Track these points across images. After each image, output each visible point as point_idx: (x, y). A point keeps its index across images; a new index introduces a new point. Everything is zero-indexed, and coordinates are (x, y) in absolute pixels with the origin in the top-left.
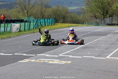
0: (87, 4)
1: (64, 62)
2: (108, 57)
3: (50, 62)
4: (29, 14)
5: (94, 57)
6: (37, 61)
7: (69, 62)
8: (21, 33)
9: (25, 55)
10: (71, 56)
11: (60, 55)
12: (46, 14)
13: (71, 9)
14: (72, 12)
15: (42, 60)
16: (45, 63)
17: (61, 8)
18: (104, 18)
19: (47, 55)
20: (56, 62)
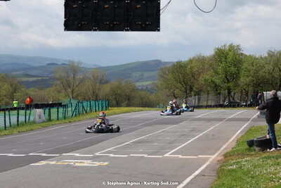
0: (162, 77)
1: (97, 164)
2: (167, 155)
3: (77, 164)
4: (75, 95)
5: (146, 156)
6: (58, 163)
7: (106, 163)
8: (51, 123)
9: (44, 155)
10: (112, 155)
11: (97, 154)
12: (101, 94)
13: (143, 85)
14: (140, 90)
15: (66, 162)
16: (68, 166)
17: (124, 84)
18: (186, 97)
19: (77, 155)
20: (87, 163)
